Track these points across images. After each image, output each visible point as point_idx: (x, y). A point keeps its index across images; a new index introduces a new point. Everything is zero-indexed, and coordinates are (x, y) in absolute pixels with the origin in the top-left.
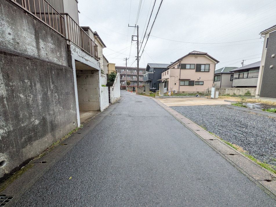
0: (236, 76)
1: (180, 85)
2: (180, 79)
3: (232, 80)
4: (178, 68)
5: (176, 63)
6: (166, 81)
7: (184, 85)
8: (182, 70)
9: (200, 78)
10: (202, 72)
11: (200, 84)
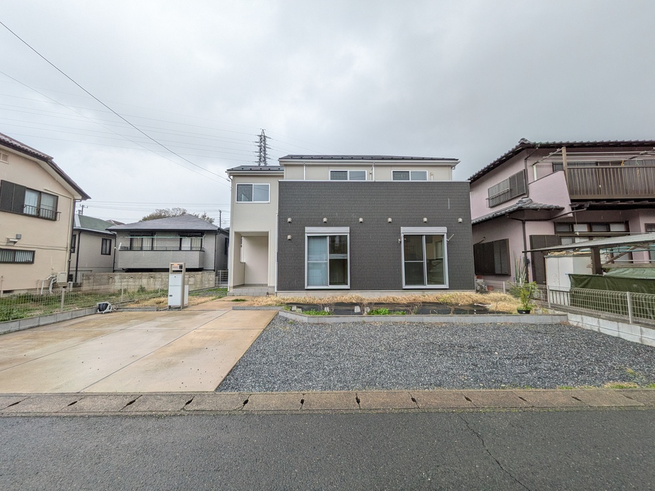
3: (105, 252)
9: (18, 237)
10: (26, 215)
11: (17, 260)
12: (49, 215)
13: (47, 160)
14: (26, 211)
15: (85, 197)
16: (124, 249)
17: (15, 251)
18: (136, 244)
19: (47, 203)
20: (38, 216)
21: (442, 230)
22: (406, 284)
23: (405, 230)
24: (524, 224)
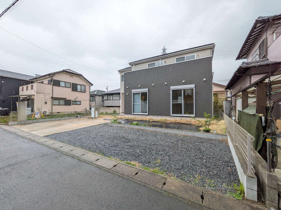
0: (105, 98)
1: (53, 105)
2: (52, 98)
3: (103, 101)
4: (49, 84)
5: (46, 77)
6: (28, 98)
7: (59, 105)
8: (55, 87)
9: (77, 98)
10: (78, 91)
11: (77, 104)
12: (84, 91)
13: (81, 75)
14: (78, 90)
15: (92, 85)
16: (106, 100)
17: (76, 101)
18: (109, 98)
19: (83, 88)
20: (81, 92)
21: (192, 86)
23: (173, 88)
24: (250, 77)
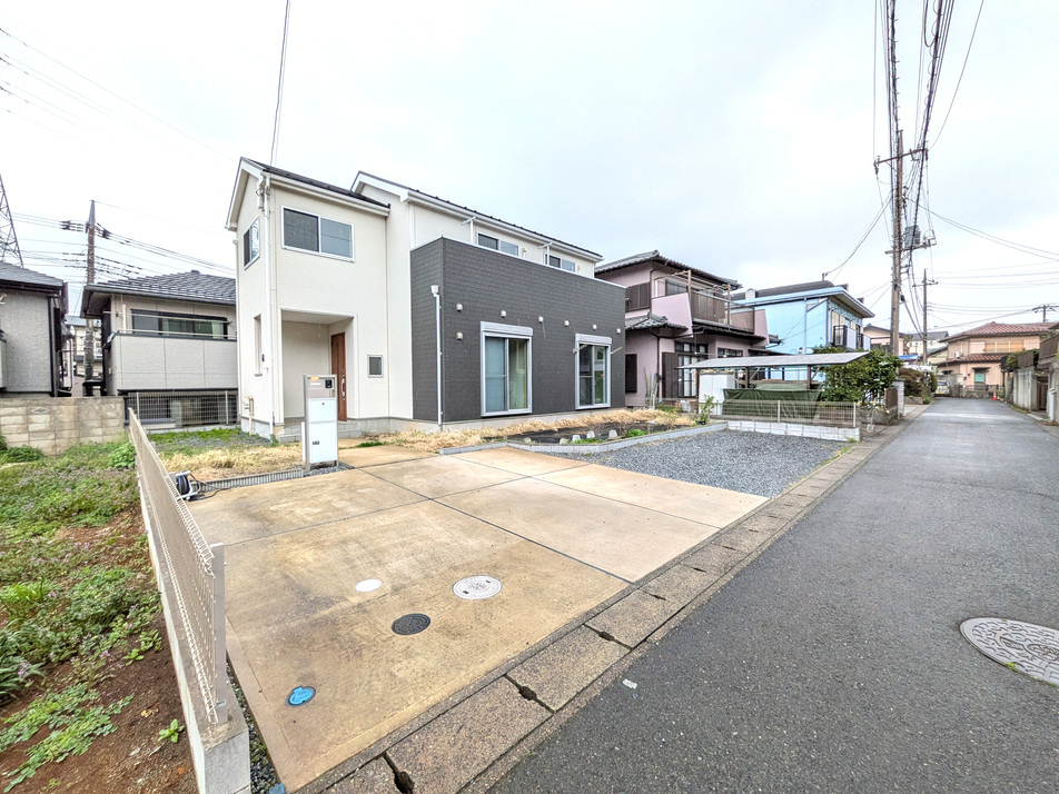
21: (607, 341)
22: (582, 403)
23: (581, 338)
24: (658, 339)
